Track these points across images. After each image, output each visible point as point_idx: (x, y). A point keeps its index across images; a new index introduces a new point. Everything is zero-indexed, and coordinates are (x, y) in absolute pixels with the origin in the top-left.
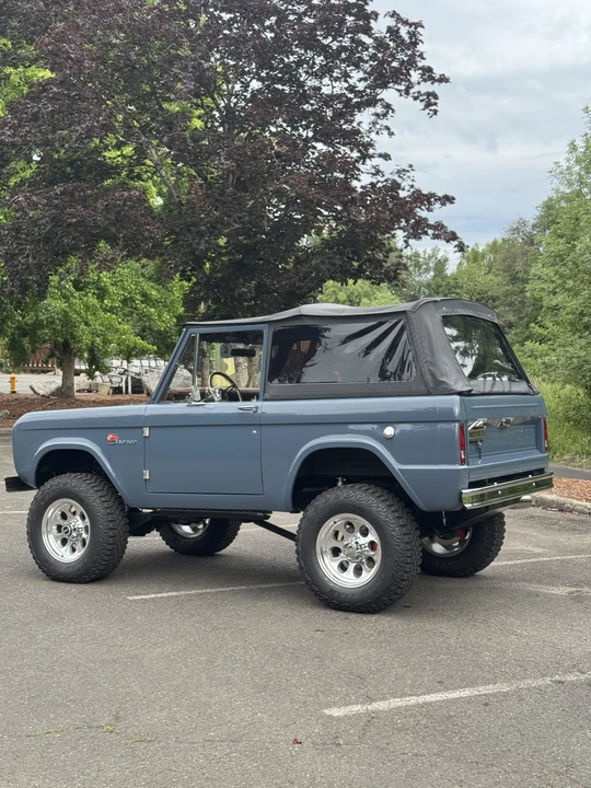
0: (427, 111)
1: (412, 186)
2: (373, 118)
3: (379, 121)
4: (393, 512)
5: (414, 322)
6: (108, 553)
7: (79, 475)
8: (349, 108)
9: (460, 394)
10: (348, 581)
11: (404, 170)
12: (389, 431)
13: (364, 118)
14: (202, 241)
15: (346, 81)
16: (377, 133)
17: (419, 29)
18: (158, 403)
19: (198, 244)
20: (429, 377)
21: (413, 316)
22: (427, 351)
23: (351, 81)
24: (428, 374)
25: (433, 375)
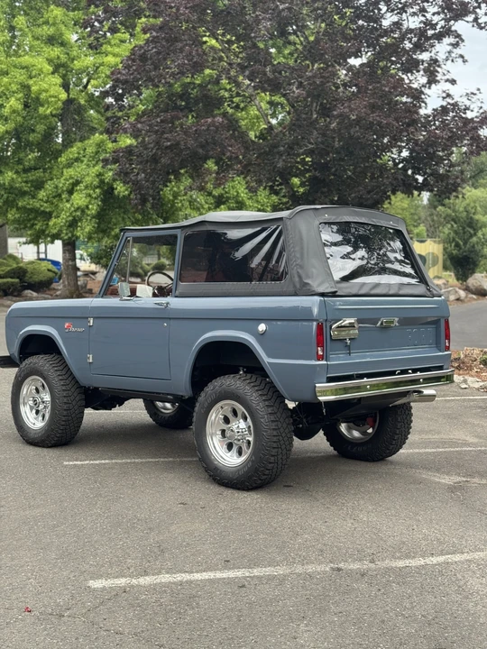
1: (481, 108)
2: (449, 48)
3: (454, 50)
4: (264, 400)
5: (289, 228)
6: (63, 423)
7: (46, 357)
8: (424, 39)
9: (322, 295)
10: (229, 460)
11: (472, 93)
12: (262, 327)
13: (441, 49)
14: (281, 160)
15: (424, 16)
16: (452, 61)
18: (102, 297)
19: (278, 162)
20: (297, 279)
21: (288, 222)
22: (298, 255)
23: (429, 16)
24: (296, 276)
25: (300, 277)
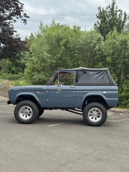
0: (24, 23)
5: (108, 72)
12: (104, 92)
17: (23, 5)
20: (111, 83)
22: (110, 78)
